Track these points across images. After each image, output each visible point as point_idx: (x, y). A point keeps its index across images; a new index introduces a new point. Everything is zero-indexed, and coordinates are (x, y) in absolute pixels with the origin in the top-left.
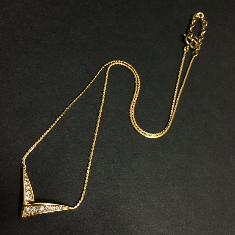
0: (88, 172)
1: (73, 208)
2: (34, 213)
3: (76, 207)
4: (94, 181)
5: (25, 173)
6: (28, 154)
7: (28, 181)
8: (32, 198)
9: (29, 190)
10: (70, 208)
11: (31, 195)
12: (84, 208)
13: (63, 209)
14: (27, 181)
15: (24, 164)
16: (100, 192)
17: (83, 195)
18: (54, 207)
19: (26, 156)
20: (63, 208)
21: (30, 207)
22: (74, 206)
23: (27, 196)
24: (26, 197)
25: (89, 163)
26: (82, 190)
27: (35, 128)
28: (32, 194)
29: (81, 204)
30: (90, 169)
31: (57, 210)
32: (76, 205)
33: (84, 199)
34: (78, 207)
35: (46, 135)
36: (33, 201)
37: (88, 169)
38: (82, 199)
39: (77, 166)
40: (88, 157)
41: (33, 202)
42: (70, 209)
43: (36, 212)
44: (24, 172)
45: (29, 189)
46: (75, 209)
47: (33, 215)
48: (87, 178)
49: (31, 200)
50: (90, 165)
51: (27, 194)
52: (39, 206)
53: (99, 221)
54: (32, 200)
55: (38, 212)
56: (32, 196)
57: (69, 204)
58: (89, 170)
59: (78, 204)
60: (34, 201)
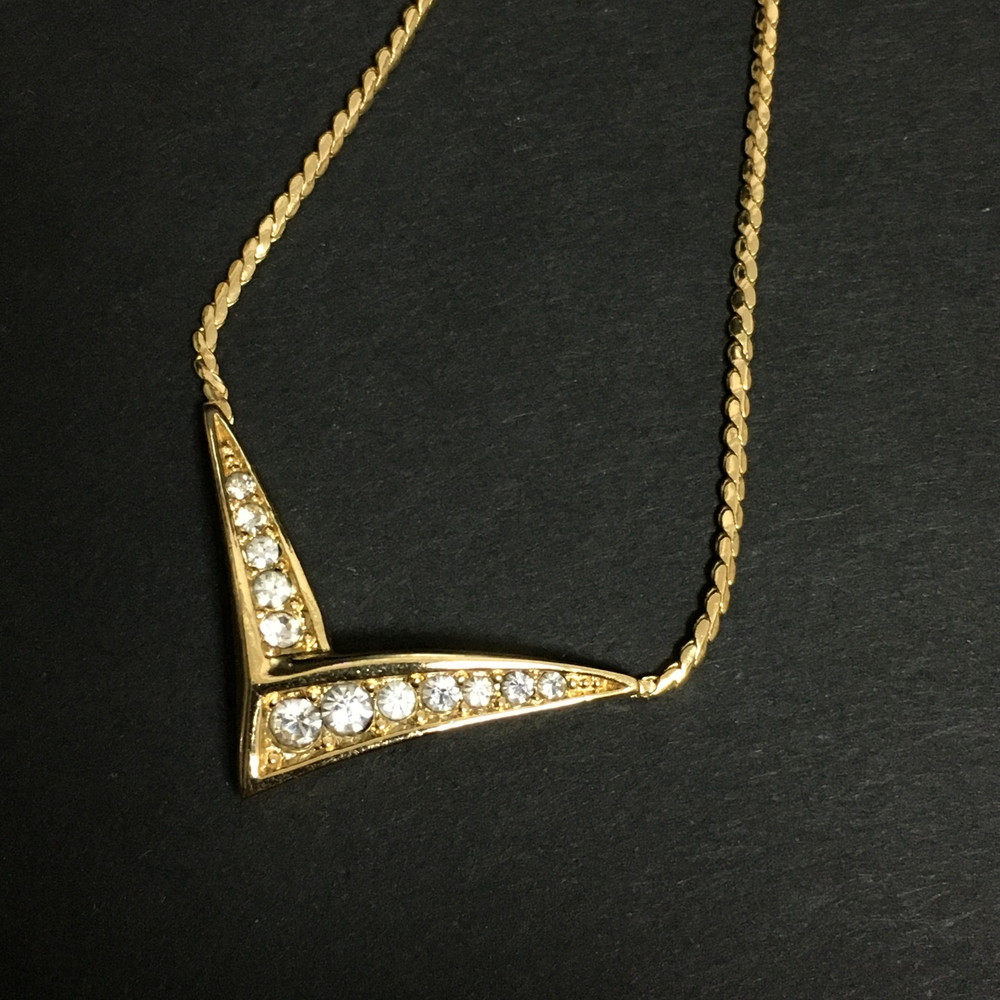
0: (740, 383)
1: (651, 687)
2: (340, 741)
3: (677, 675)
4: (803, 459)
5: (225, 444)
6: (228, 296)
7: (255, 499)
8: (310, 623)
9: (279, 570)
10: (630, 685)
11: (295, 605)
12: (746, 681)
13: (569, 693)
14: (248, 501)
15: (211, 374)
16: (862, 540)
17: (724, 576)
18: (495, 682)
19: (215, 319)
20: (569, 686)
21: (302, 697)
22: (659, 672)
23: (261, 615)
24: (259, 621)
25: (741, 311)
26: (706, 540)
27: (254, 86)
28: (300, 596)
29: (711, 647)
30: (752, 365)
31: (524, 705)
32: (676, 657)
33: (732, 605)
34: (695, 671)
35: (350, 138)
36: (319, 651)
37: (738, 362)
38: (717, 604)
39: (639, 349)
40: (726, 270)
41: (319, 659)
42: (625, 691)
43: (352, 734)
44: (220, 438)
45: (274, 557)
46: (673, 692)
47: (337, 756)
48: (737, 438)
49: (304, 641)
50: (748, 326)
51: (263, 601)
52: (373, 683)
53: (891, 777)
54: (310, 645)
55: (372, 728)
56: (305, 611)
57: (619, 657)
58: (745, 371)
59: (694, 653)
60: (326, 646)
